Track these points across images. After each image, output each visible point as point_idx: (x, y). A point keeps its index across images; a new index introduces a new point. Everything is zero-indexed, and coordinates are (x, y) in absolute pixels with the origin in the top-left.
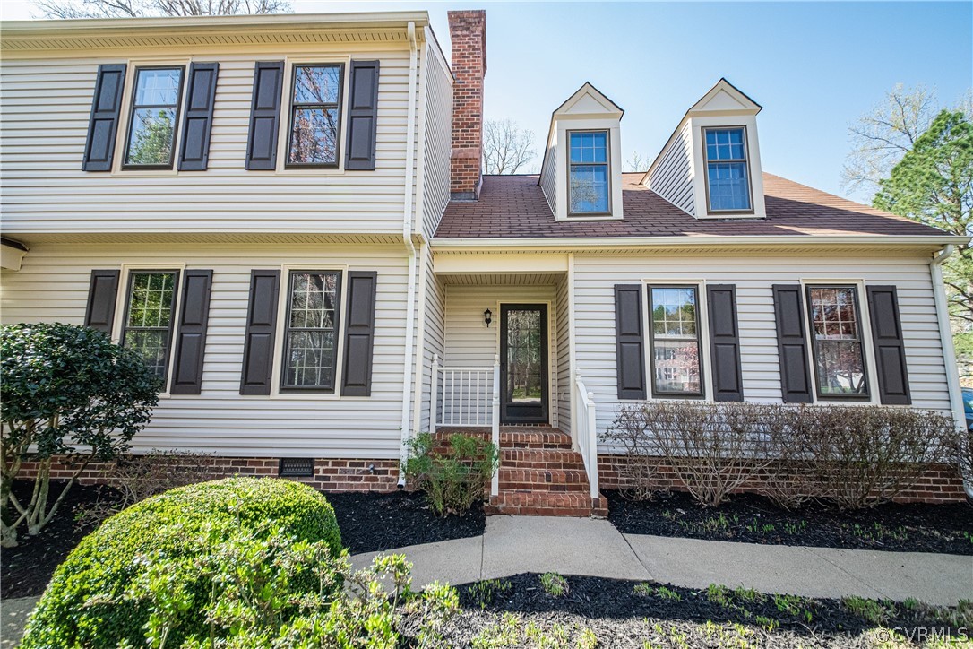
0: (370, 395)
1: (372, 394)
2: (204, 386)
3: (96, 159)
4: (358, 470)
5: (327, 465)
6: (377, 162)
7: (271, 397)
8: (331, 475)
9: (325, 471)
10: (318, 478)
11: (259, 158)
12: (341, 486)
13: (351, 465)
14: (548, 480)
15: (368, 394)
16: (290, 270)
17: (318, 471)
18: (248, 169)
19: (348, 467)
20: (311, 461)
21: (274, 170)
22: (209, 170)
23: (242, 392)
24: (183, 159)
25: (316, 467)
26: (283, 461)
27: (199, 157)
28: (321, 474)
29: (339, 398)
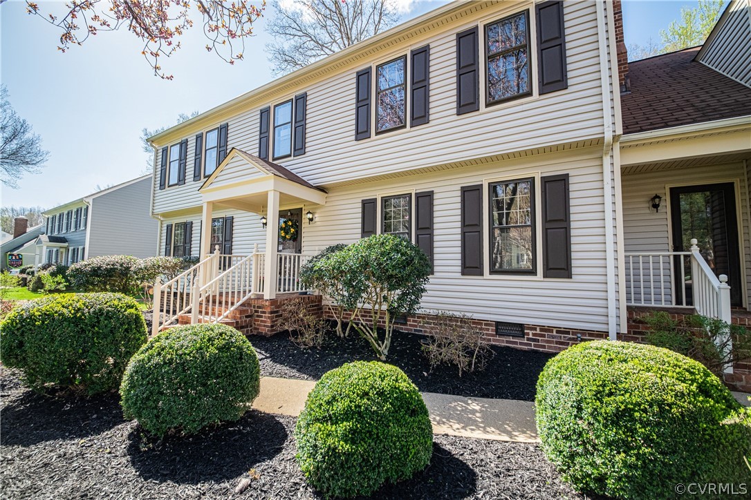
0: (571, 278)
1: (573, 276)
2: (436, 269)
3: (362, 133)
4: (564, 337)
5: (536, 330)
6: (569, 81)
7: (485, 277)
8: (540, 338)
9: (534, 335)
10: (528, 339)
11: (466, 104)
12: (549, 347)
13: (557, 332)
15: (569, 276)
16: (489, 183)
17: (528, 334)
18: (459, 114)
19: (555, 333)
20: (521, 326)
21: (478, 110)
22: (430, 122)
23: (463, 274)
24: (413, 118)
25: (526, 331)
26: (498, 324)
27: (423, 115)
28: (531, 336)
29: (542, 279)
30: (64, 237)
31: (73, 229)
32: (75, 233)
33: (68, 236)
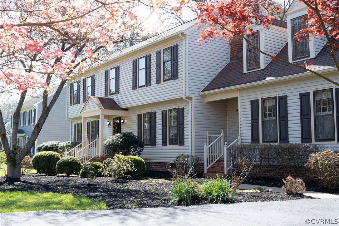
2: (157, 144)
3: (134, 87)
6: (178, 76)
7: (167, 146)
11: (158, 81)
14: (221, 170)
15: (184, 145)
16: (169, 109)
18: (157, 83)
21: (161, 83)
22: (151, 85)
23: (162, 145)
24: (147, 83)
26: (171, 164)
29: (178, 146)
30: (22, 130)
31: (27, 125)
32: (29, 127)
33: (24, 129)
